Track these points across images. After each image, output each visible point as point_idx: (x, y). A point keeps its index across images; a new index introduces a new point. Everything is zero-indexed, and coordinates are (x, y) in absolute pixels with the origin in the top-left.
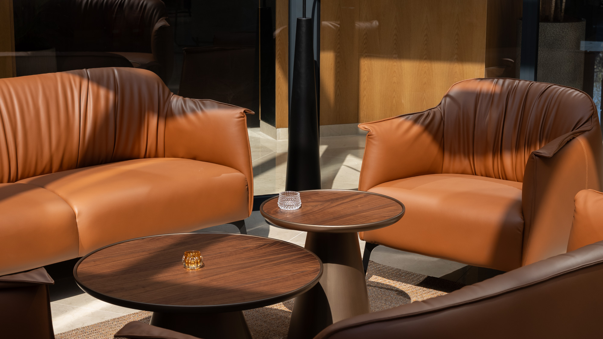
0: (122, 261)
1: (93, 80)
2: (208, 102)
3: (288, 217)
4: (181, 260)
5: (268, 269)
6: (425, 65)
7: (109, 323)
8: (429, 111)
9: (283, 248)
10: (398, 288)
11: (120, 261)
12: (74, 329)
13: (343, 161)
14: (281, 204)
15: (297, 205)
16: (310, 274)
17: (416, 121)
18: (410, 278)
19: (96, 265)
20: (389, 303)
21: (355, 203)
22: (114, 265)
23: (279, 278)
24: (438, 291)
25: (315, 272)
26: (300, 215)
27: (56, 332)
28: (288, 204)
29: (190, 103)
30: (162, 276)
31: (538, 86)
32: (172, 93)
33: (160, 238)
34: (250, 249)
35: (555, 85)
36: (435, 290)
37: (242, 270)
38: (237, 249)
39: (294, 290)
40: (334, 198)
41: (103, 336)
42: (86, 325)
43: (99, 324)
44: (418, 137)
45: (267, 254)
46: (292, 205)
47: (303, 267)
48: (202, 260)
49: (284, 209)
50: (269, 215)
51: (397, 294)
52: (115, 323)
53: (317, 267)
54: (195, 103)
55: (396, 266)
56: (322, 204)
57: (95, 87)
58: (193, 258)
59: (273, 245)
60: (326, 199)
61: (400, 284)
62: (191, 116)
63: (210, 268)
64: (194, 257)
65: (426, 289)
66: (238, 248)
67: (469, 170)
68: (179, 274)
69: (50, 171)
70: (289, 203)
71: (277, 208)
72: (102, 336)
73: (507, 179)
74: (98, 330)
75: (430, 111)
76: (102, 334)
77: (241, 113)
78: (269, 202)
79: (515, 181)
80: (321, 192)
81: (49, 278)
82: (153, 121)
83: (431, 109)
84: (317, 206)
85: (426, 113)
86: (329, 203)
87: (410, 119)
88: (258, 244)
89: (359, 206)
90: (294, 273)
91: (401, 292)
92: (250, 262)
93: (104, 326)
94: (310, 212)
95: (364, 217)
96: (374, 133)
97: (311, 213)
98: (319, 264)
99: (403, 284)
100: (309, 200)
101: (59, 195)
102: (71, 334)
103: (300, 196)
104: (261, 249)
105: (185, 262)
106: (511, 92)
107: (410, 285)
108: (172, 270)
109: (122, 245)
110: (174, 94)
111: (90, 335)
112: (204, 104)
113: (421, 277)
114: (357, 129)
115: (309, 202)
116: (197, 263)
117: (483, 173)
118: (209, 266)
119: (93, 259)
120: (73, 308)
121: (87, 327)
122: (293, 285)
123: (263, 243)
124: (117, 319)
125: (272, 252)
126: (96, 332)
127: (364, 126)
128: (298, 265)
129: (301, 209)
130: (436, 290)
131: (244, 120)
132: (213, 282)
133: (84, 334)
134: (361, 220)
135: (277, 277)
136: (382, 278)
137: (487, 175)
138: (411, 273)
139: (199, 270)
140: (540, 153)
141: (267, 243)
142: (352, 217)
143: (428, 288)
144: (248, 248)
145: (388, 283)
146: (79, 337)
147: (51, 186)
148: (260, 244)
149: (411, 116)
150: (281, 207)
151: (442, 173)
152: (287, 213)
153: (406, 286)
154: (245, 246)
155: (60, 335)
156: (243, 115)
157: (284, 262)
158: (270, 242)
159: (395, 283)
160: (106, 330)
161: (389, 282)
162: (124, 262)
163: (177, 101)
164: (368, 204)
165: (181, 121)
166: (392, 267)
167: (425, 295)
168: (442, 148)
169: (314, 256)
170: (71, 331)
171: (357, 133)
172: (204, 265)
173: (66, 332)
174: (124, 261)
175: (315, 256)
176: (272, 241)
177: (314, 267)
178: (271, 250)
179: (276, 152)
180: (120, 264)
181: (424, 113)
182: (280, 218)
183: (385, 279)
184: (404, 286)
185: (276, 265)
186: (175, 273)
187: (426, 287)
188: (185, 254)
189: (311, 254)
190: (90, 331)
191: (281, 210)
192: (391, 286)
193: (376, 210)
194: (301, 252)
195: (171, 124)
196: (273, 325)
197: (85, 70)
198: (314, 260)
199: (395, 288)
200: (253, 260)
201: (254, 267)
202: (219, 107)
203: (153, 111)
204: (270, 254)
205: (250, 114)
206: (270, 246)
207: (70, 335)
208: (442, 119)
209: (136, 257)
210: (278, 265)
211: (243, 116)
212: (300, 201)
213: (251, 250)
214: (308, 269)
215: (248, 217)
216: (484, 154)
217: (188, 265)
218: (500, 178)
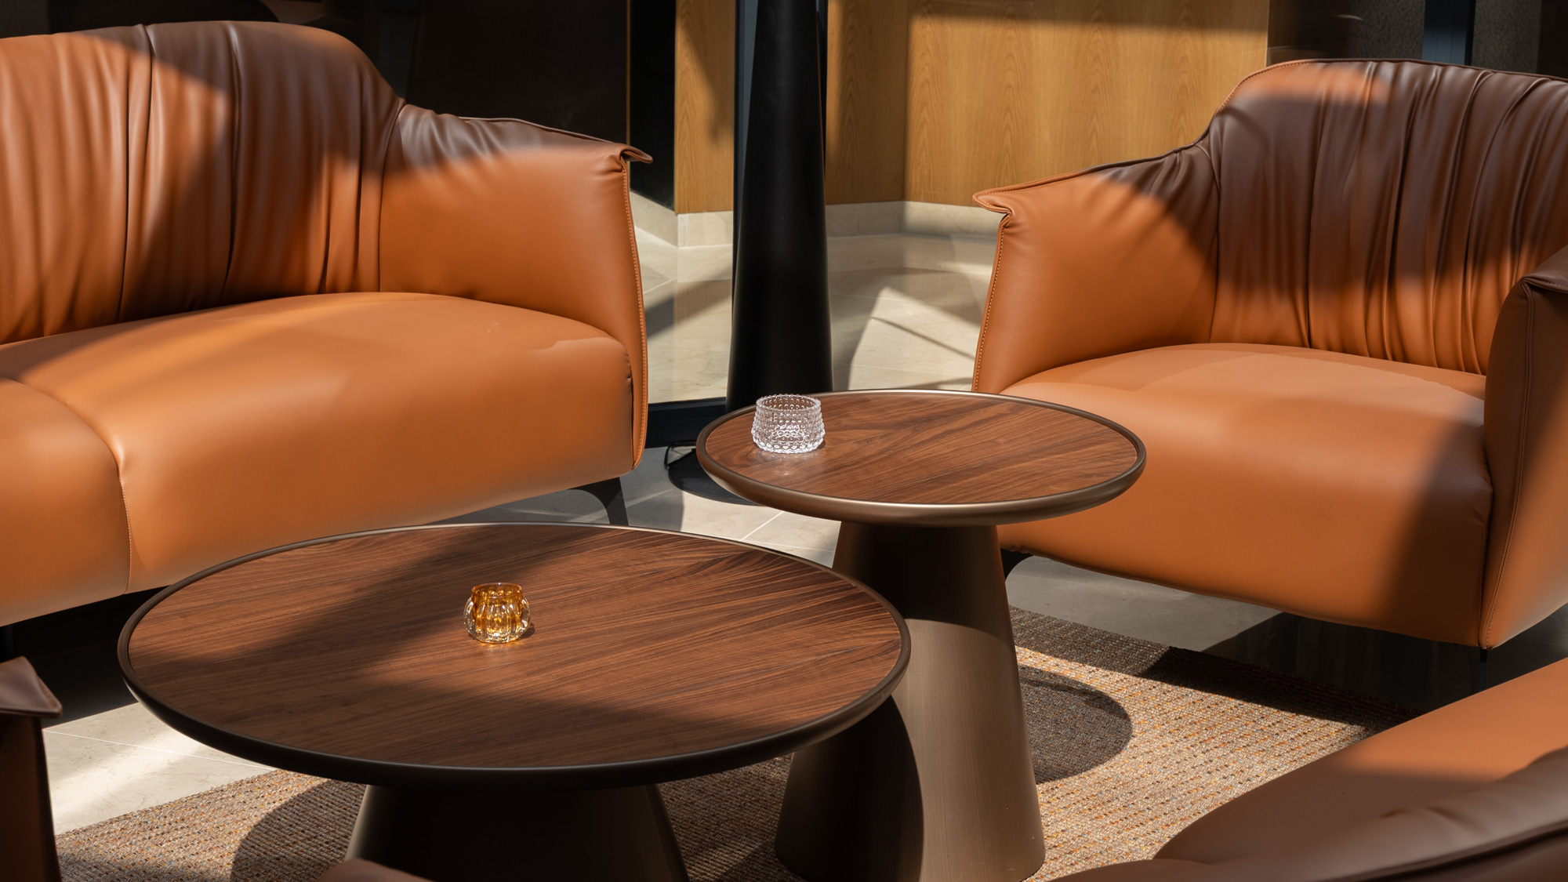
0: (272, 614)
1: (164, 60)
2: (510, 126)
3: (788, 477)
4: (462, 612)
5: (736, 640)
6: (1098, 38)
7: (224, 796)
8: (1175, 155)
9: (773, 573)
10: (1086, 685)
11: (266, 616)
12: (115, 815)
13: (869, 307)
14: (764, 436)
15: (812, 438)
16: (871, 658)
17: (1140, 184)
18: (1119, 653)
19: (190, 629)
20: (1069, 730)
21: (985, 432)
22: (247, 628)
23: (777, 670)
24: (1207, 694)
25: (886, 652)
26: (822, 469)
27: (59, 828)
28: (785, 435)
29: (456, 129)
30: (401, 664)
31: (1503, 82)
32: (401, 101)
33: (384, 538)
34: (670, 576)
35: (1553, 79)
36: (1199, 690)
37: (657, 645)
38: (629, 574)
39: (832, 713)
40: (917, 415)
41: (206, 840)
42: (152, 803)
43: (194, 800)
44: (1146, 232)
45: (726, 592)
46: (796, 439)
47: (847, 637)
48: (527, 612)
49: (772, 450)
50: (731, 468)
51: (1086, 702)
52: (242, 797)
53: (889, 635)
54: (472, 131)
55: (1070, 616)
56: (886, 435)
57: (173, 79)
58: (500, 608)
59: (740, 563)
60: (896, 419)
61: (1090, 672)
62: (461, 169)
63: (551, 638)
64: (505, 603)
65: (1170, 686)
66: (634, 573)
67: (1291, 332)
68: (454, 658)
69: (38, 331)
70: (791, 430)
71: (749, 448)
72: (203, 840)
73: (1406, 359)
74: (191, 819)
75: (1178, 154)
76: (202, 834)
77: (612, 157)
78: (722, 428)
79: (1431, 365)
80: (877, 398)
81: (45, 693)
82: (346, 182)
83: (1179, 151)
84: (871, 439)
85: (1167, 162)
86: (906, 432)
87: (1125, 180)
88: (693, 558)
89: (1001, 440)
90: (820, 654)
91: (1098, 698)
92: (677, 619)
93: (208, 807)
94: (855, 458)
95: (1024, 475)
96: (1021, 220)
97: (857, 463)
98: (894, 626)
99: (1101, 670)
100: (844, 421)
101: (65, 405)
102: (109, 833)
103: (820, 409)
104: (706, 575)
105: (475, 618)
106: (1422, 99)
107: (1122, 676)
108: (433, 645)
109: (269, 563)
110: (408, 101)
111: (167, 836)
112: (499, 133)
113: (1151, 650)
114: (901, 215)
115: (846, 428)
116: (513, 622)
117: (1335, 340)
118: (549, 630)
119: (179, 606)
120: (113, 750)
121: (157, 811)
122: (826, 697)
123: (708, 557)
124: (248, 782)
125: (742, 587)
126: (183, 825)
127: (990, 197)
128: (829, 626)
129: (823, 451)
130: (1201, 689)
131: (621, 179)
132: (568, 684)
133: (148, 832)
134: (1016, 484)
135: (768, 670)
136: (1033, 653)
137: (1347, 348)
138: (1118, 637)
139: (517, 643)
140: (1546, 281)
141: (721, 555)
142: (986, 476)
143: (1176, 685)
144: (663, 571)
145: (1054, 670)
146: (131, 844)
147: (42, 377)
148: (700, 560)
149: (1126, 171)
150: (761, 445)
151: (1209, 341)
152: (781, 464)
153: (1110, 676)
154: (656, 566)
155: (73, 837)
156: (619, 164)
157: (785, 619)
158: (729, 554)
159: (1075, 669)
160: (216, 821)
161: (1057, 665)
162: (278, 618)
163: (416, 123)
164: (1028, 435)
165: (431, 182)
166: (1058, 618)
167: (1170, 706)
168: (1214, 268)
169: (873, 600)
170: (106, 823)
171: (900, 227)
172: (533, 629)
173: (90, 828)
174: (278, 613)
175: (879, 599)
176: (737, 551)
177: (879, 635)
178: (735, 578)
179: (676, 280)
180: (266, 624)
181: (1163, 160)
182: (756, 477)
183: (1043, 655)
184: (1103, 677)
185: (760, 629)
186: (445, 656)
187: (1170, 682)
188: (474, 595)
189: (864, 593)
190: (167, 822)
191: (763, 454)
192: (1065, 679)
193: (1058, 454)
194: (830, 585)
195: (400, 193)
196: (726, 801)
197: (139, 27)
198: (877, 612)
199: (1078, 683)
200: (684, 613)
201: (691, 635)
202: (546, 142)
203: (346, 155)
204: (734, 593)
205: (640, 162)
206: (732, 564)
207: (103, 835)
208: (1214, 179)
209: (313, 601)
210: (765, 628)
211: (619, 167)
212: (822, 425)
213: (673, 578)
214: (863, 642)
215: (633, 469)
216: (1341, 285)
217: (484, 630)
218: (1385, 358)
